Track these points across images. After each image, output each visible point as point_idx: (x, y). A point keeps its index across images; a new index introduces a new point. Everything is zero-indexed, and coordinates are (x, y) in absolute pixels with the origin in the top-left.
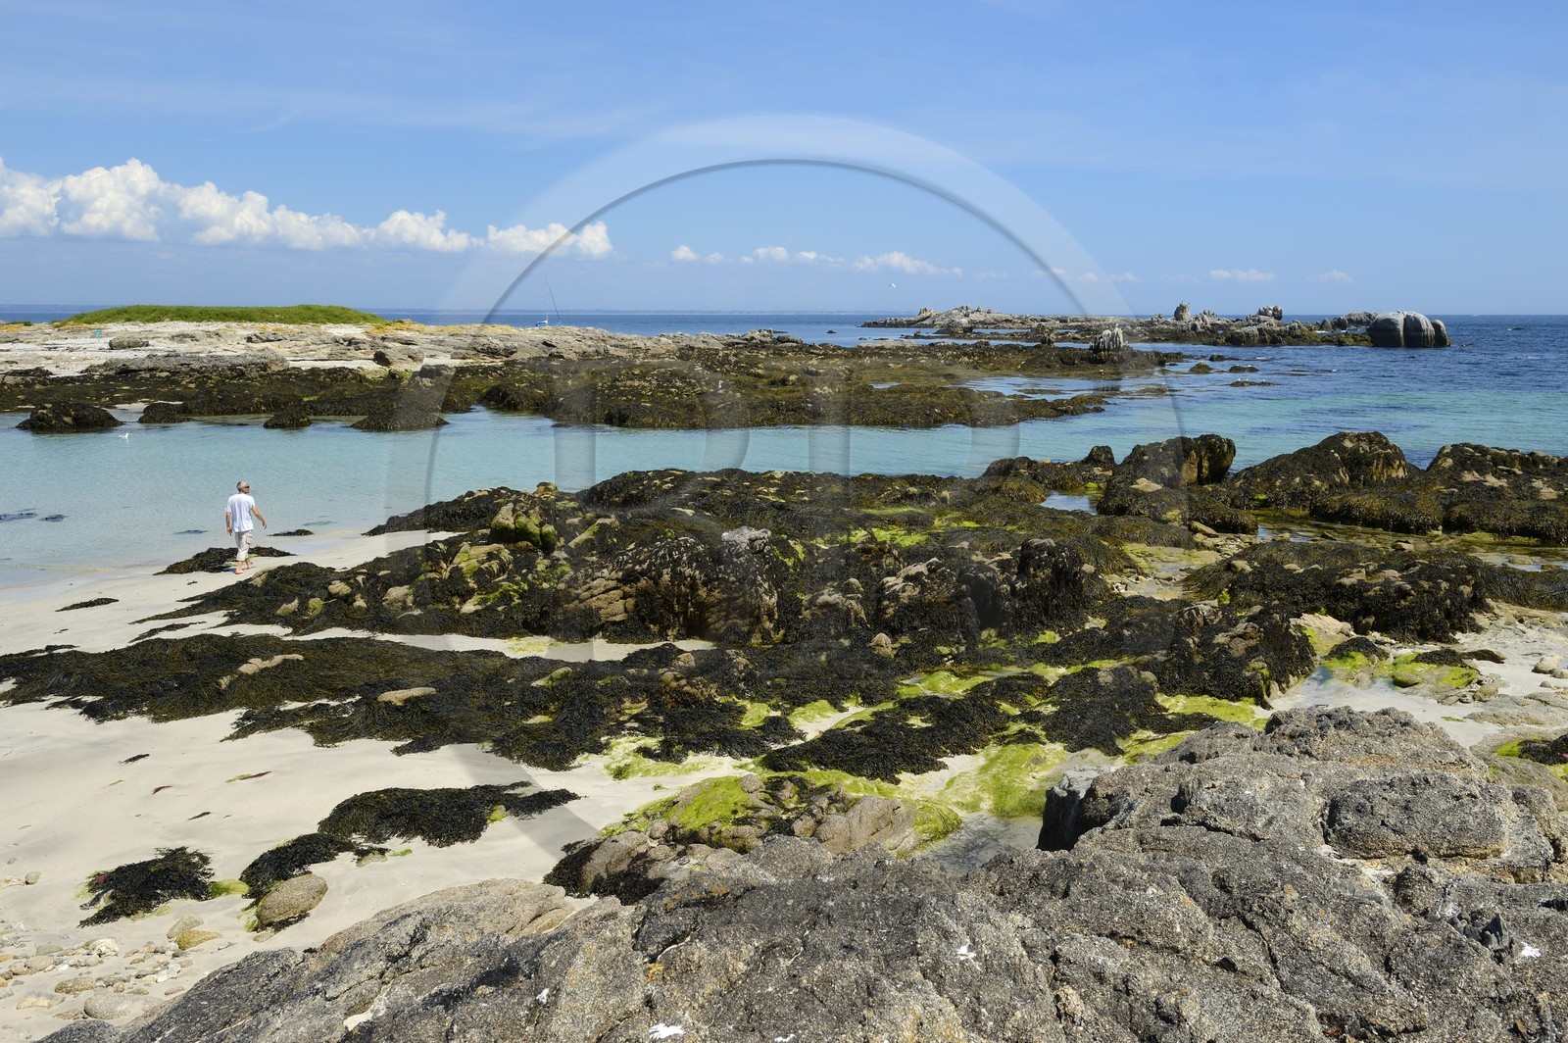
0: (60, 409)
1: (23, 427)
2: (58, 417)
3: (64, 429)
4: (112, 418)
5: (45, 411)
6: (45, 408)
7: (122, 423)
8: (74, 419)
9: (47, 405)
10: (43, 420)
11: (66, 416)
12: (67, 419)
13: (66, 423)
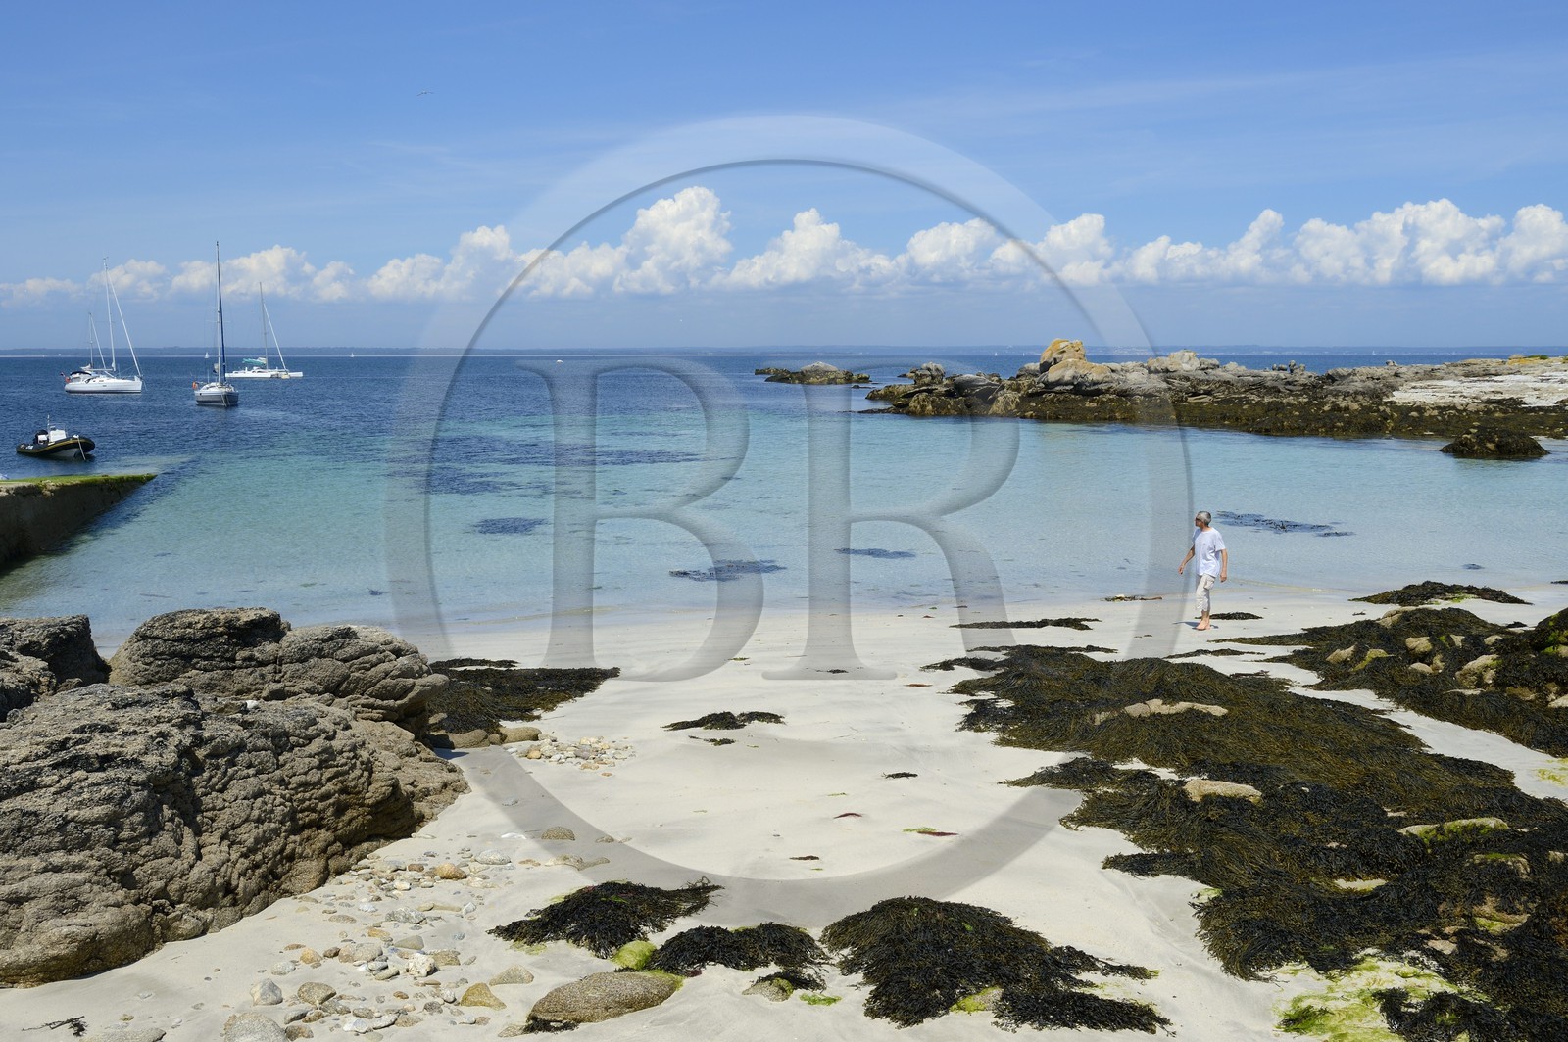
0: (1484, 435)
1: (1445, 451)
2: (1481, 442)
3: (1486, 455)
4: (1539, 447)
5: (1469, 436)
6: (1471, 433)
7: (1548, 453)
8: (1498, 446)
9: (1472, 430)
10: (1465, 444)
11: (1490, 442)
12: (1489, 445)
13: (1489, 449)
